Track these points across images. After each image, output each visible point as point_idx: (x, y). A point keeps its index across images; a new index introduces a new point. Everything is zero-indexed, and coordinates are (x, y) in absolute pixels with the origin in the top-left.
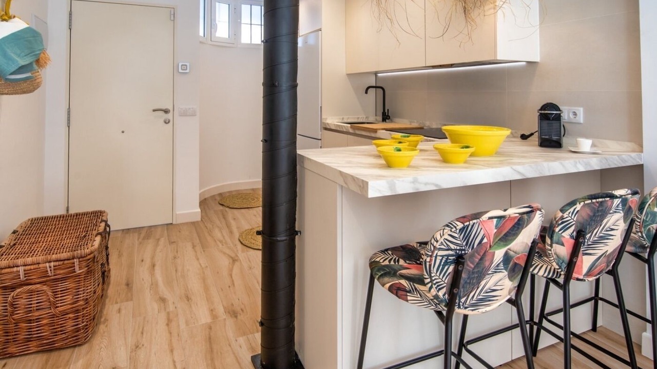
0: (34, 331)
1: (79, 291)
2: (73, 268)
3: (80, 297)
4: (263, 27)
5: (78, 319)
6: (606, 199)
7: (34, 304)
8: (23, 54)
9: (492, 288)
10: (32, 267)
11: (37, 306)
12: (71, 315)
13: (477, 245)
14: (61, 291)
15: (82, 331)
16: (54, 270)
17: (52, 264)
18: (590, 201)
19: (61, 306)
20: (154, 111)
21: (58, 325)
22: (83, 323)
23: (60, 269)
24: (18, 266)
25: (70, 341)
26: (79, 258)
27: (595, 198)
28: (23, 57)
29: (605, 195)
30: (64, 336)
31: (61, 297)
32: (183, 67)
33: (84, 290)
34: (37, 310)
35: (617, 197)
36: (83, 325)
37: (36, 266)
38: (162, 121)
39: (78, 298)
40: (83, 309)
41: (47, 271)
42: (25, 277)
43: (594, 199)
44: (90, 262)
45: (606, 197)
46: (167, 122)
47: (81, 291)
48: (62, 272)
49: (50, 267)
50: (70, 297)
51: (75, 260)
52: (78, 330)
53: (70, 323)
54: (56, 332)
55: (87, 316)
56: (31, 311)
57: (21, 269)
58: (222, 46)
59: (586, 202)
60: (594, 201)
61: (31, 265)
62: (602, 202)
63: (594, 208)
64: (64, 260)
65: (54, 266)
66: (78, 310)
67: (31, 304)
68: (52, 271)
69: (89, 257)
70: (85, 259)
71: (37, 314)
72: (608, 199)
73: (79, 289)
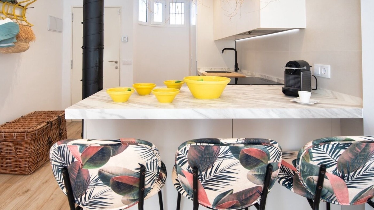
0: (9, 164)
1: (27, 149)
2: (24, 137)
3: (28, 152)
4: (183, 15)
5: (26, 162)
6: (210, 144)
7: (9, 151)
8: (4, 35)
9: (99, 196)
10: (8, 134)
11: (10, 152)
12: (23, 160)
13: (72, 163)
14: (20, 147)
15: (28, 168)
16: (16, 136)
17: (16, 134)
18: (195, 144)
19: (19, 154)
20: (109, 62)
21: (18, 163)
22: (29, 164)
23: (19, 137)
24: (2, 132)
25: (23, 172)
26: (27, 133)
27: (201, 143)
28: (4, 36)
29: (209, 141)
30: (20, 169)
31: (20, 150)
32: (125, 39)
33: (29, 148)
34: (10, 154)
35: (223, 144)
36: (28, 165)
37: (9, 134)
38: (114, 67)
39: (26, 152)
40: (29, 157)
41: (13, 137)
42: (5, 138)
43: (199, 143)
44: (33, 135)
45: (211, 143)
46: (117, 68)
47: (28, 149)
48: (20, 138)
49: (15, 135)
50: (23, 151)
51: (25, 133)
52: (26, 167)
53: (23, 163)
54: (17, 166)
55: (31, 161)
56: (7, 154)
57: (3, 134)
58: (157, 26)
59: (192, 144)
60: (199, 144)
61: (7, 133)
62: (207, 146)
63: (200, 150)
64: (21, 133)
65: (16, 135)
66: (26, 158)
67: (7, 151)
68: (16, 137)
69: (32, 133)
70: (30, 133)
71: (9, 156)
72: (213, 145)
73: (27, 147)
